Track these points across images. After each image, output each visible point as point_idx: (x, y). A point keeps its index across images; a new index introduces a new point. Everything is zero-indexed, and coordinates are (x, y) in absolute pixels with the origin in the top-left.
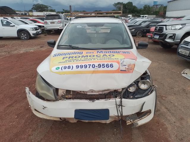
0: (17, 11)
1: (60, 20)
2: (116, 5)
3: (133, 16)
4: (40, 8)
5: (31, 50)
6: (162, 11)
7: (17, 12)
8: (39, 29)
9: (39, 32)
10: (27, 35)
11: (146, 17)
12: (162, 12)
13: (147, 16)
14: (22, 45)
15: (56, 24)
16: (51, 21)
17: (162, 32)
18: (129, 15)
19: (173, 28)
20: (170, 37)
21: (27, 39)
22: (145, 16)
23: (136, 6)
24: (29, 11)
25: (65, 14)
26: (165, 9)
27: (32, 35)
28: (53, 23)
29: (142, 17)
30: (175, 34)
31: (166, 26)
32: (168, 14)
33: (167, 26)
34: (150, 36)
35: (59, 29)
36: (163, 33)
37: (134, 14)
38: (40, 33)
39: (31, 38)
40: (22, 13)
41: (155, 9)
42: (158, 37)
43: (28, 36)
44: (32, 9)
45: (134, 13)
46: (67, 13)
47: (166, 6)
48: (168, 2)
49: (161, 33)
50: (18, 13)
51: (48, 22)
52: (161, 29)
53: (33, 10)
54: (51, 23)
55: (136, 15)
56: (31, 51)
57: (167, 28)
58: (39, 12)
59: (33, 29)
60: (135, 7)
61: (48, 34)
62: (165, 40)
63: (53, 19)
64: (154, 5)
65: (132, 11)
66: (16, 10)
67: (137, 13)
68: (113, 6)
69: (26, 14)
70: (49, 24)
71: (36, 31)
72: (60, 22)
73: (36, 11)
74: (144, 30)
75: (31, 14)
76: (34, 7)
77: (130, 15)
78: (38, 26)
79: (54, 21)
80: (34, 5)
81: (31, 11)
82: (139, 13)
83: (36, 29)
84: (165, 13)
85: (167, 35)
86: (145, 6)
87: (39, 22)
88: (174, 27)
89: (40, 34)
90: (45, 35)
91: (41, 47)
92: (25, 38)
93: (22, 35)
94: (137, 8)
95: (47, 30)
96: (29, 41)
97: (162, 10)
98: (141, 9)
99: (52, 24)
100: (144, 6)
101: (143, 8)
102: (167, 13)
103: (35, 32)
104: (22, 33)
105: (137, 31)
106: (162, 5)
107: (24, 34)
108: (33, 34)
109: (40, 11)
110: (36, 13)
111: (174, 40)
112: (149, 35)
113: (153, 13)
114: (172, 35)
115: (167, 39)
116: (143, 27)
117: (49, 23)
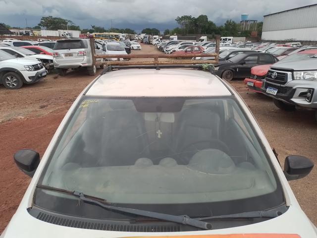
0: (14, 28)
1: (83, 50)
2: (179, 20)
3: (209, 39)
4: (53, 23)
5: (19, 114)
6: (254, 30)
7: (12, 31)
8: (42, 67)
9: (41, 74)
10: (17, 78)
11: (230, 40)
12: (255, 33)
13: (231, 38)
14: (5, 100)
15: (76, 57)
16: (66, 51)
17: (284, 83)
18: (202, 38)
19: (307, 77)
20: (303, 95)
21: (17, 88)
22: (228, 38)
23: (214, 23)
24: (33, 28)
25: (95, 35)
26: (260, 27)
27: (28, 80)
28: (70, 55)
29: (224, 39)
30: (313, 89)
31: (292, 71)
32: (265, 36)
33: (294, 72)
34: (252, 85)
35: (80, 66)
36: (286, 85)
37: (211, 36)
38: (43, 75)
39: (25, 85)
40: (21, 31)
41: (244, 27)
42: (276, 92)
43: (20, 81)
44: (39, 25)
45: (211, 34)
46: (100, 32)
47: (262, 23)
48: (264, 16)
49: (282, 85)
50: (15, 33)
51: (60, 53)
52: (282, 78)
53: (42, 27)
54: (67, 55)
55: (213, 36)
56: (19, 117)
57: (295, 76)
58: (52, 31)
59: (30, 68)
60: (211, 24)
61: (61, 75)
62: (292, 99)
63: (69, 48)
64: (243, 21)
65: (207, 31)
66: (12, 26)
67: (215, 34)
68: (176, 22)
69: (27, 34)
70: (63, 58)
71: (36, 71)
72: (84, 54)
73: (45, 27)
74: (235, 69)
75: (36, 33)
76: (43, 21)
77: (204, 38)
78: (40, 62)
79: (72, 51)
80: (43, 18)
81: (38, 28)
82: (219, 33)
83: (36, 67)
84: (260, 34)
85: (295, 90)
86: (227, 22)
87: (45, 53)
88: (310, 75)
89: (45, 76)
90: (55, 78)
91: (42, 107)
92: (14, 85)
93: (8, 79)
94: (214, 25)
95: (59, 69)
96: (21, 91)
97: (256, 29)
98: (222, 26)
99: (67, 57)
100: (225, 22)
101: (224, 26)
102: (263, 33)
103: (33, 73)
104: (8, 76)
105: (223, 70)
106: (254, 21)
107: (12, 78)
108: (30, 78)
109: (53, 29)
110: (45, 33)
111: (310, 101)
112: (250, 82)
113: (241, 34)
114: (306, 90)
115: (296, 98)
116: (233, 64)
117: (63, 55)
